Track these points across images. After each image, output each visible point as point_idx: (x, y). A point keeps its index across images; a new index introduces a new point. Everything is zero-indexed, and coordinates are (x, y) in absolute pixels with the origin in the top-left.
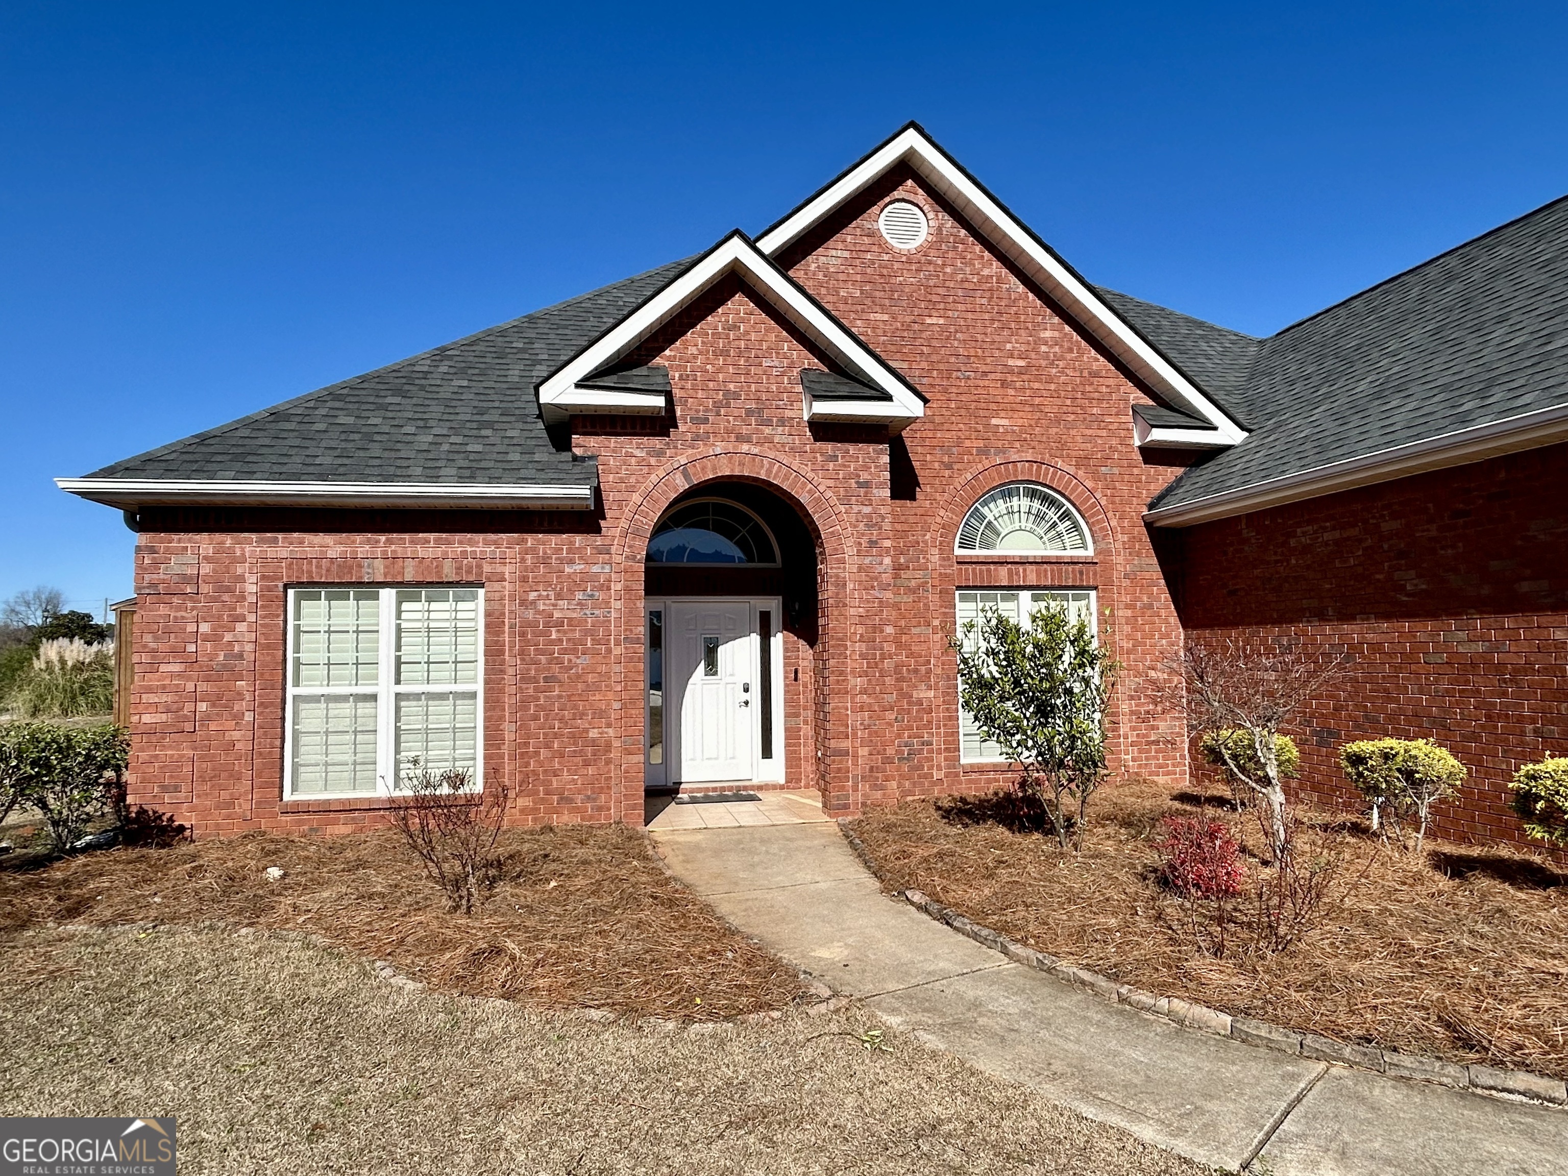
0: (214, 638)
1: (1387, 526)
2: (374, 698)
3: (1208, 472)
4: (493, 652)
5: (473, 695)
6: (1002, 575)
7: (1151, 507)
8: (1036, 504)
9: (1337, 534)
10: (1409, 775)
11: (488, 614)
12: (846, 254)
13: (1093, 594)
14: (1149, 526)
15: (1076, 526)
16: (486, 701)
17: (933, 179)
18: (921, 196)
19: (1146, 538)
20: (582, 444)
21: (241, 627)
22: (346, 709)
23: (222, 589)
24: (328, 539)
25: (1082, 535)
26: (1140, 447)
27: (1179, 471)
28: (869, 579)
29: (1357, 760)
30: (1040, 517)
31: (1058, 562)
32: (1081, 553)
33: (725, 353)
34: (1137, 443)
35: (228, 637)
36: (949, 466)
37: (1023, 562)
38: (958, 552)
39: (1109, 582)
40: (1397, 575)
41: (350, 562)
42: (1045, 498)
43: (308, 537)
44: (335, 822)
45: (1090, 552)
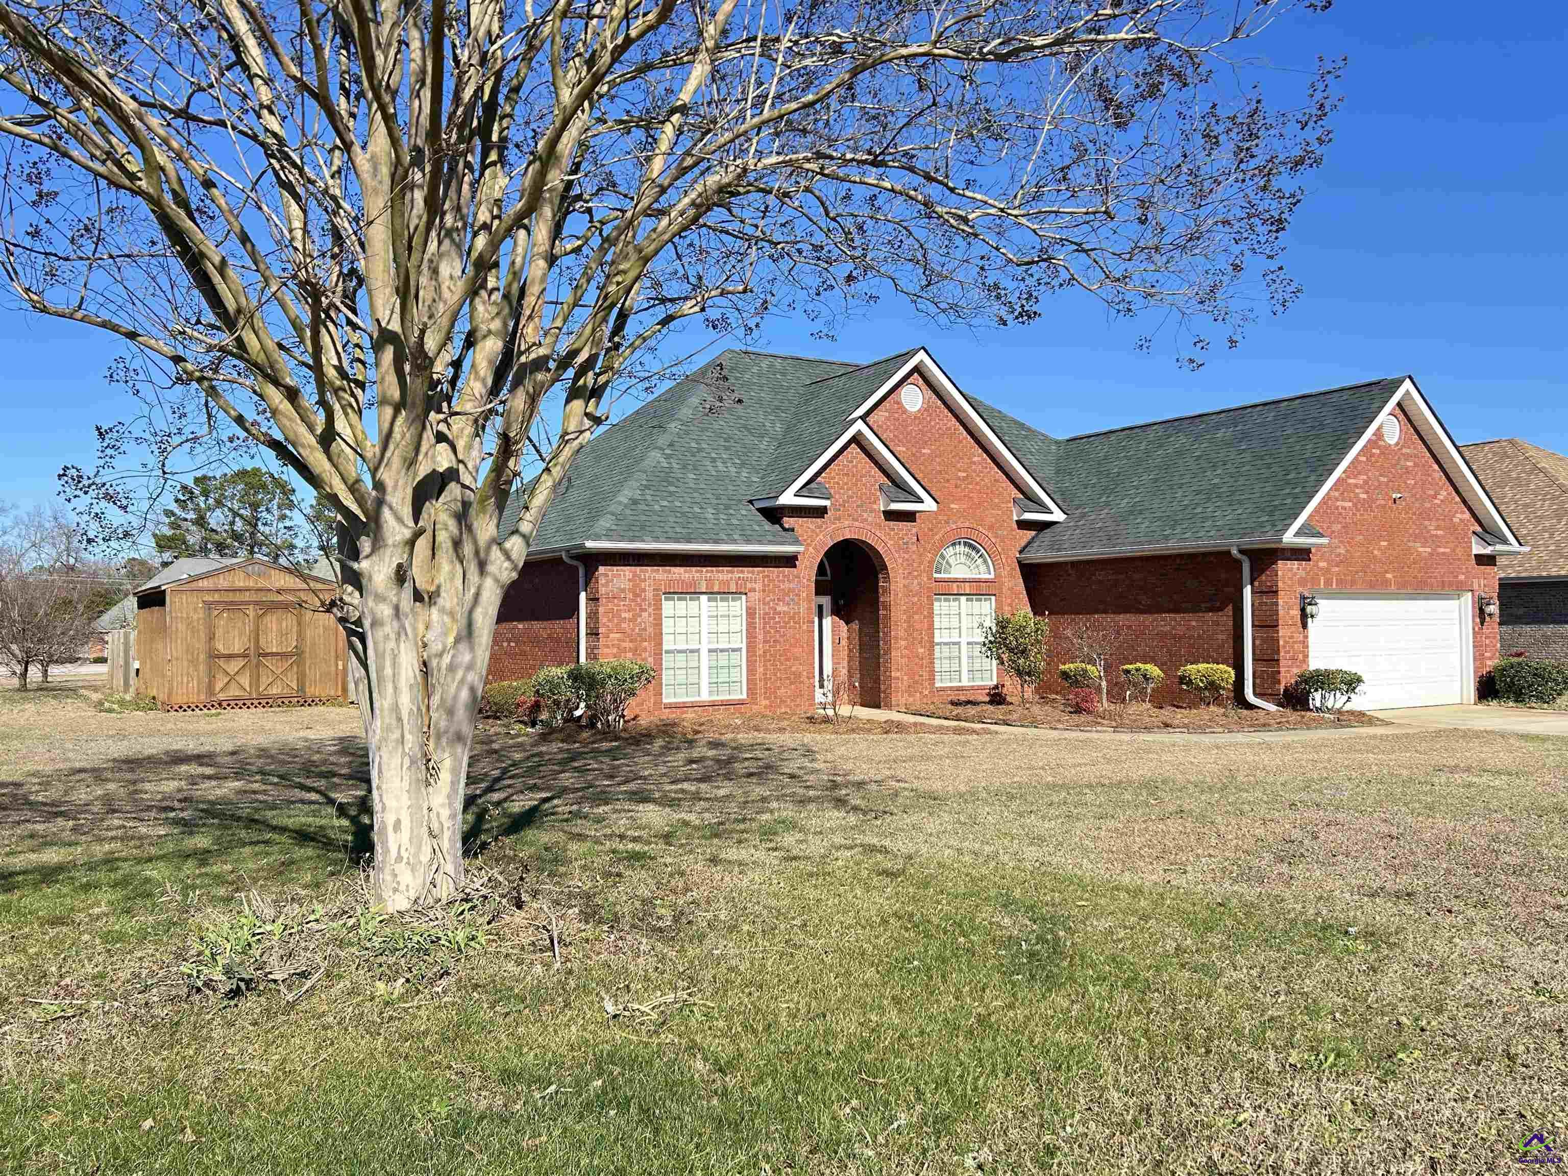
0: (633, 620)
1: (1136, 576)
2: (698, 651)
3: (1048, 533)
4: (751, 626)
5: (740, 650)
6: (955, 588)
7: (1021, 552)
8: (967, 549)
9: (1114, 577)
10: (1145, 676)
11: (748, 608)
12: (887, 414)
13: (993, 598)
14: (1019, 562)
15: (985, 561)
16: (748, 652)
17: (927, 374)
18: (921, 382)
19: (1018, 568)
20: (788, 522)
21: (645, 614)
22: (681, 657)
23: (636, 595)
24: (681, 570)
25: (988, 567)
26: (1017, 521)
27: (1033, 533)
28: (908, 592)
29: (1127, 672)
30: (968, 555)
31: (979, 581)
32: (987, 576)
33: (847, 475)
34: (1015, 518)
35: (639, 620)
36: (932, 530)
37: (964, 581)
38: (936, 575)
39: (1001, 593)
40: (1139, 597)
41: (694, 583)
42: (971, 546)
43: (673, 569)
44: (686, 712)
45: (992, 576)
